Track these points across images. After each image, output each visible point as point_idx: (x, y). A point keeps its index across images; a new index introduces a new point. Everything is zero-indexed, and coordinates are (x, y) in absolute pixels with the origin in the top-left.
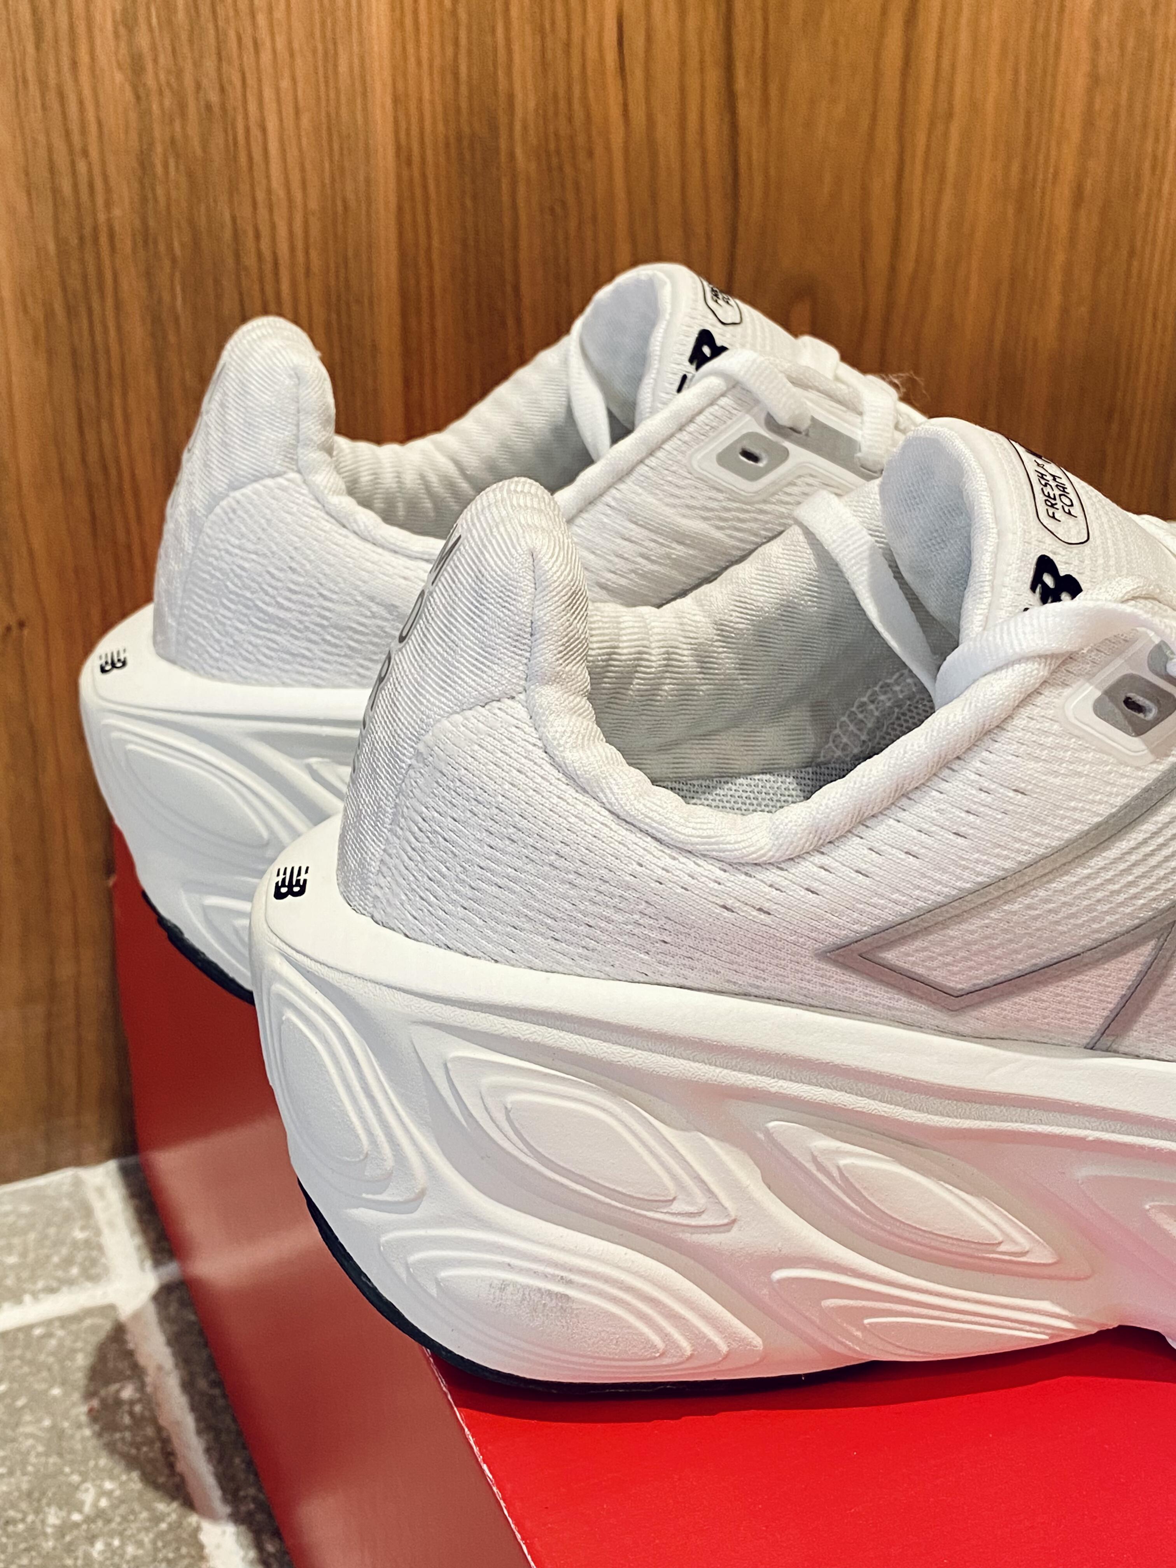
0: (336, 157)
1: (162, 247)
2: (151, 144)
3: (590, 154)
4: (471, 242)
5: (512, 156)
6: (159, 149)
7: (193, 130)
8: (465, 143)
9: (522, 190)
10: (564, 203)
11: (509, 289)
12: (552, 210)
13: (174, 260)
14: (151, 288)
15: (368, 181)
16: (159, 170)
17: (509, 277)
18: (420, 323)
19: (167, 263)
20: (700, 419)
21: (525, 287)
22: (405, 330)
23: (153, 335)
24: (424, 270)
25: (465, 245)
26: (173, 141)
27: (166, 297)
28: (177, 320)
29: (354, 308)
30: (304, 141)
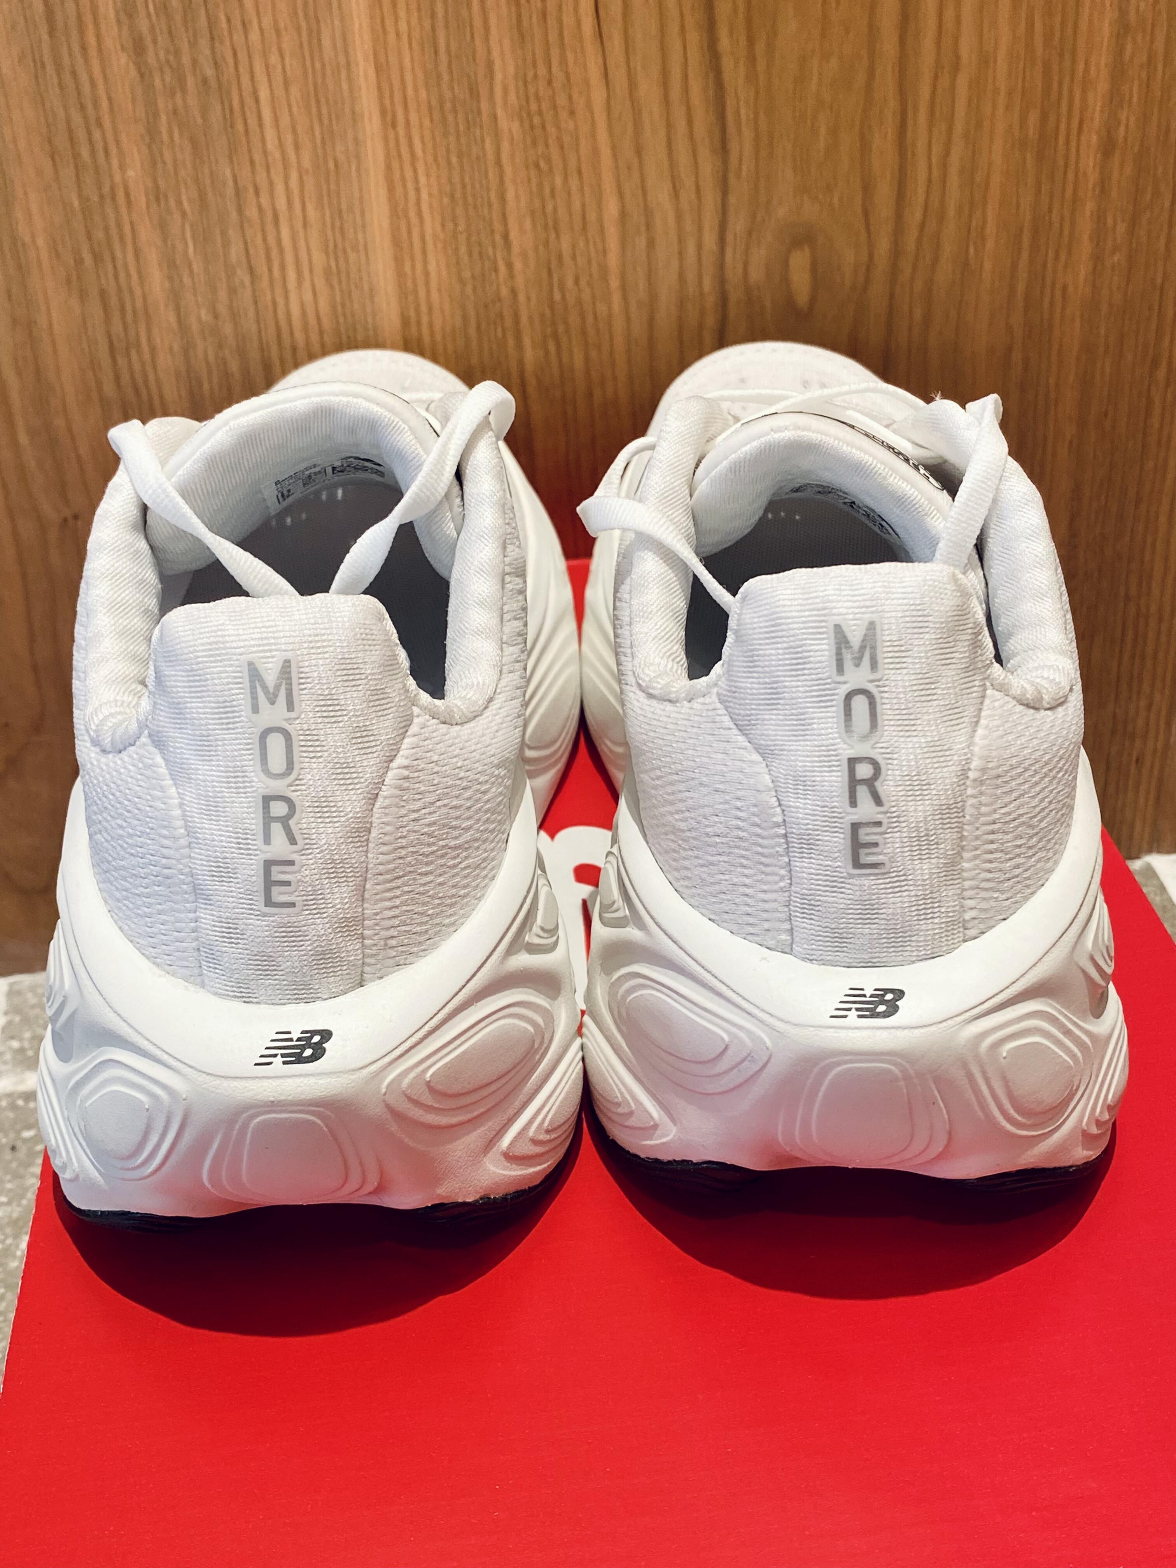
0: (326, 121)
1: (172, 202)
2: (156, 115)
3: (572, 113)
5: (495, 118)
8: (448, 106)
9: (505, 146)
10: (549, 160)
11: (498, 238)
12: (537, 166)
13: (184, 214)
15: (356, 141)
16: (165, 136)
17: (498, 226)
18: (413, 267)
19: (177, 216)
21: (513, 235)
22: (400, 275)
23: (170, 279)
24: (414, 220)
25: (452, 197)
26: (175, 112)
27: (180, 247)
28: (190, 265)
29: (352, 256)
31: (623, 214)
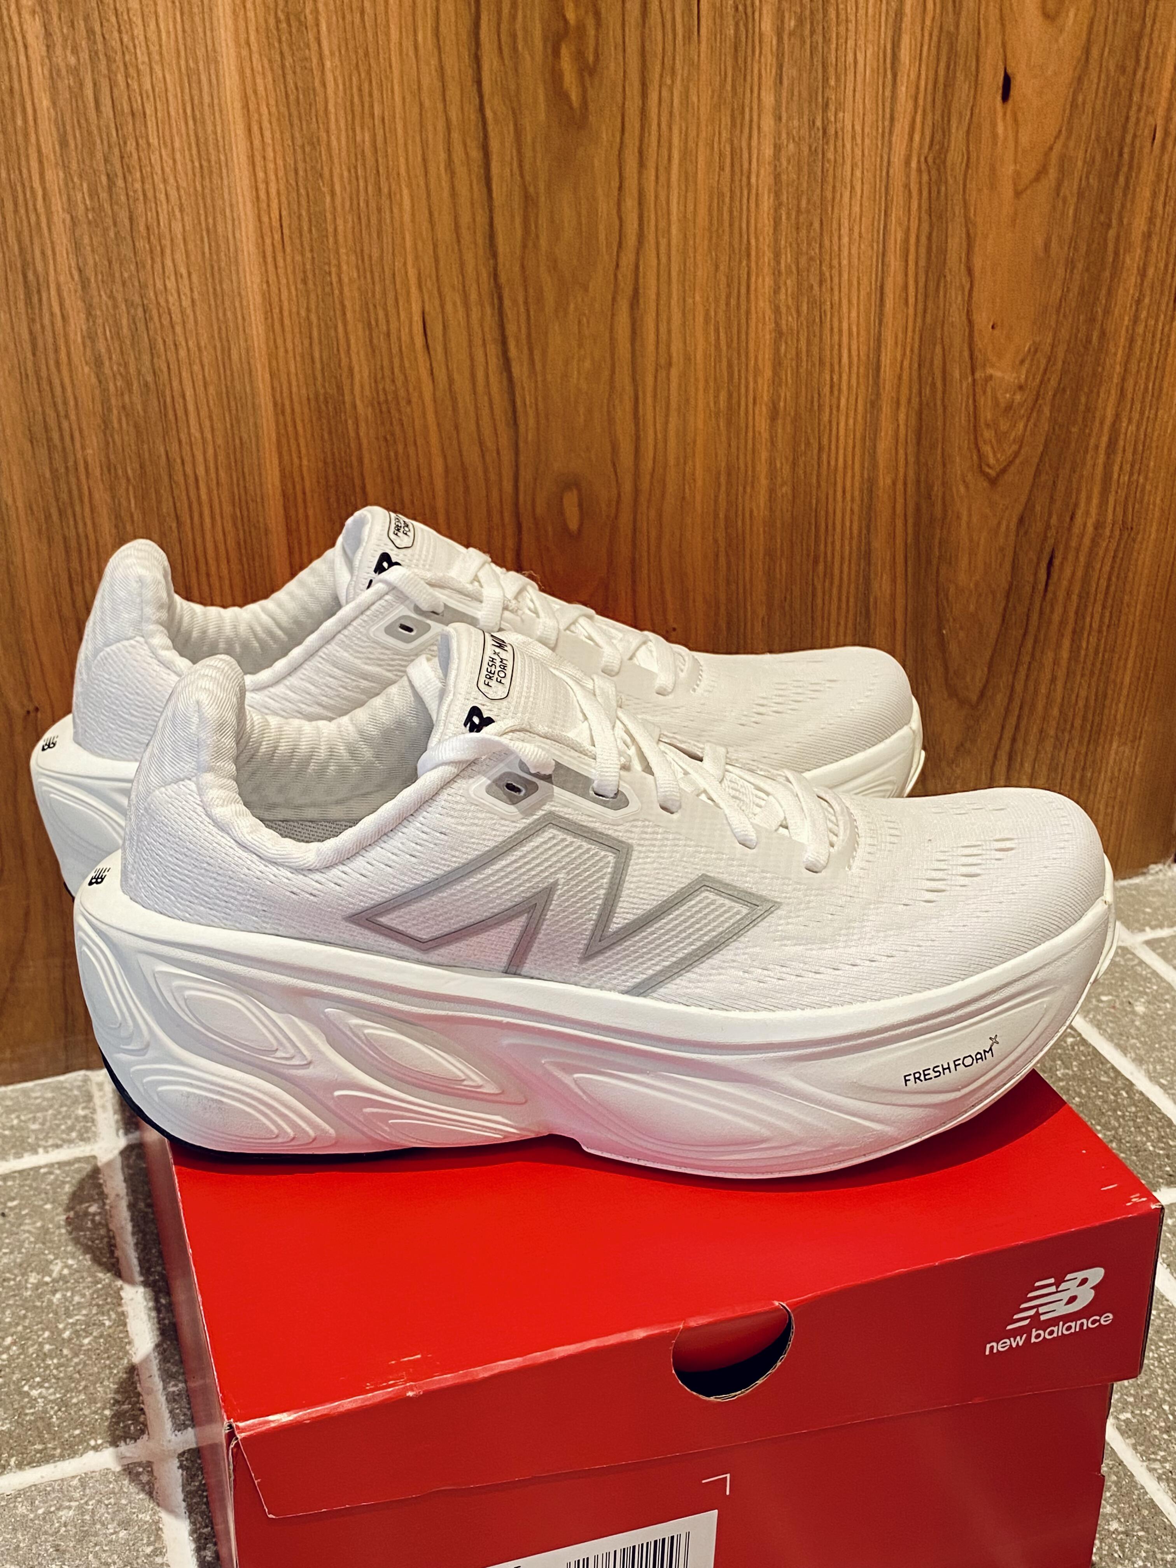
0: (234, 412)
1: (120, 472)
2: (110, 410)
3: (409, 402)
4: (329, 460)
5: (355, 407)
6: (115, 412)
7: (137, 399)
8: (321, 398)
9: (363, 425)
10: (393, 434)
11: (358, 489)
12: (386, 439)
13: (128, 480)
14: (113, 498)
15: (256, 424)
16: (116, 425)
17: (357, 482)
18: (297, 511)
19: (123, 482)
20: (373, 608)
21: (369, 488)
22: (287, 517)
23: (116, 527)
24: (297, 479)
25: (325, 463)
26: (124, 407)
27: (124, 503)
28: (132, 516)
29: (252, 506)
30: (211, 403)
31: (447, 470)
